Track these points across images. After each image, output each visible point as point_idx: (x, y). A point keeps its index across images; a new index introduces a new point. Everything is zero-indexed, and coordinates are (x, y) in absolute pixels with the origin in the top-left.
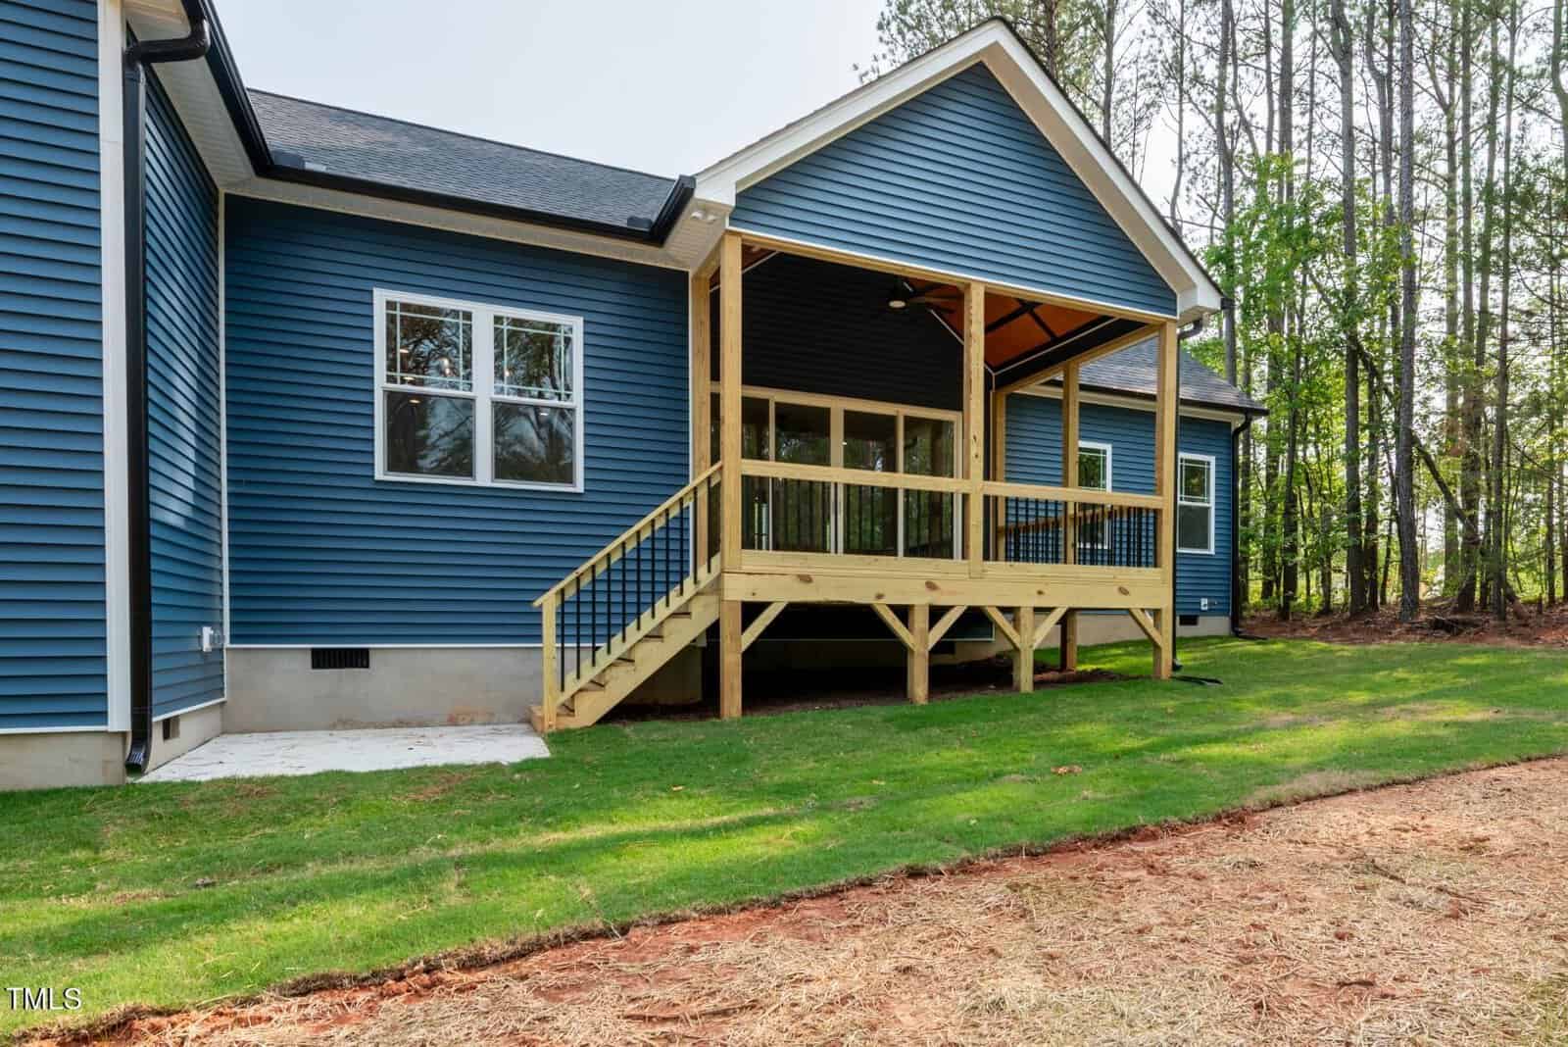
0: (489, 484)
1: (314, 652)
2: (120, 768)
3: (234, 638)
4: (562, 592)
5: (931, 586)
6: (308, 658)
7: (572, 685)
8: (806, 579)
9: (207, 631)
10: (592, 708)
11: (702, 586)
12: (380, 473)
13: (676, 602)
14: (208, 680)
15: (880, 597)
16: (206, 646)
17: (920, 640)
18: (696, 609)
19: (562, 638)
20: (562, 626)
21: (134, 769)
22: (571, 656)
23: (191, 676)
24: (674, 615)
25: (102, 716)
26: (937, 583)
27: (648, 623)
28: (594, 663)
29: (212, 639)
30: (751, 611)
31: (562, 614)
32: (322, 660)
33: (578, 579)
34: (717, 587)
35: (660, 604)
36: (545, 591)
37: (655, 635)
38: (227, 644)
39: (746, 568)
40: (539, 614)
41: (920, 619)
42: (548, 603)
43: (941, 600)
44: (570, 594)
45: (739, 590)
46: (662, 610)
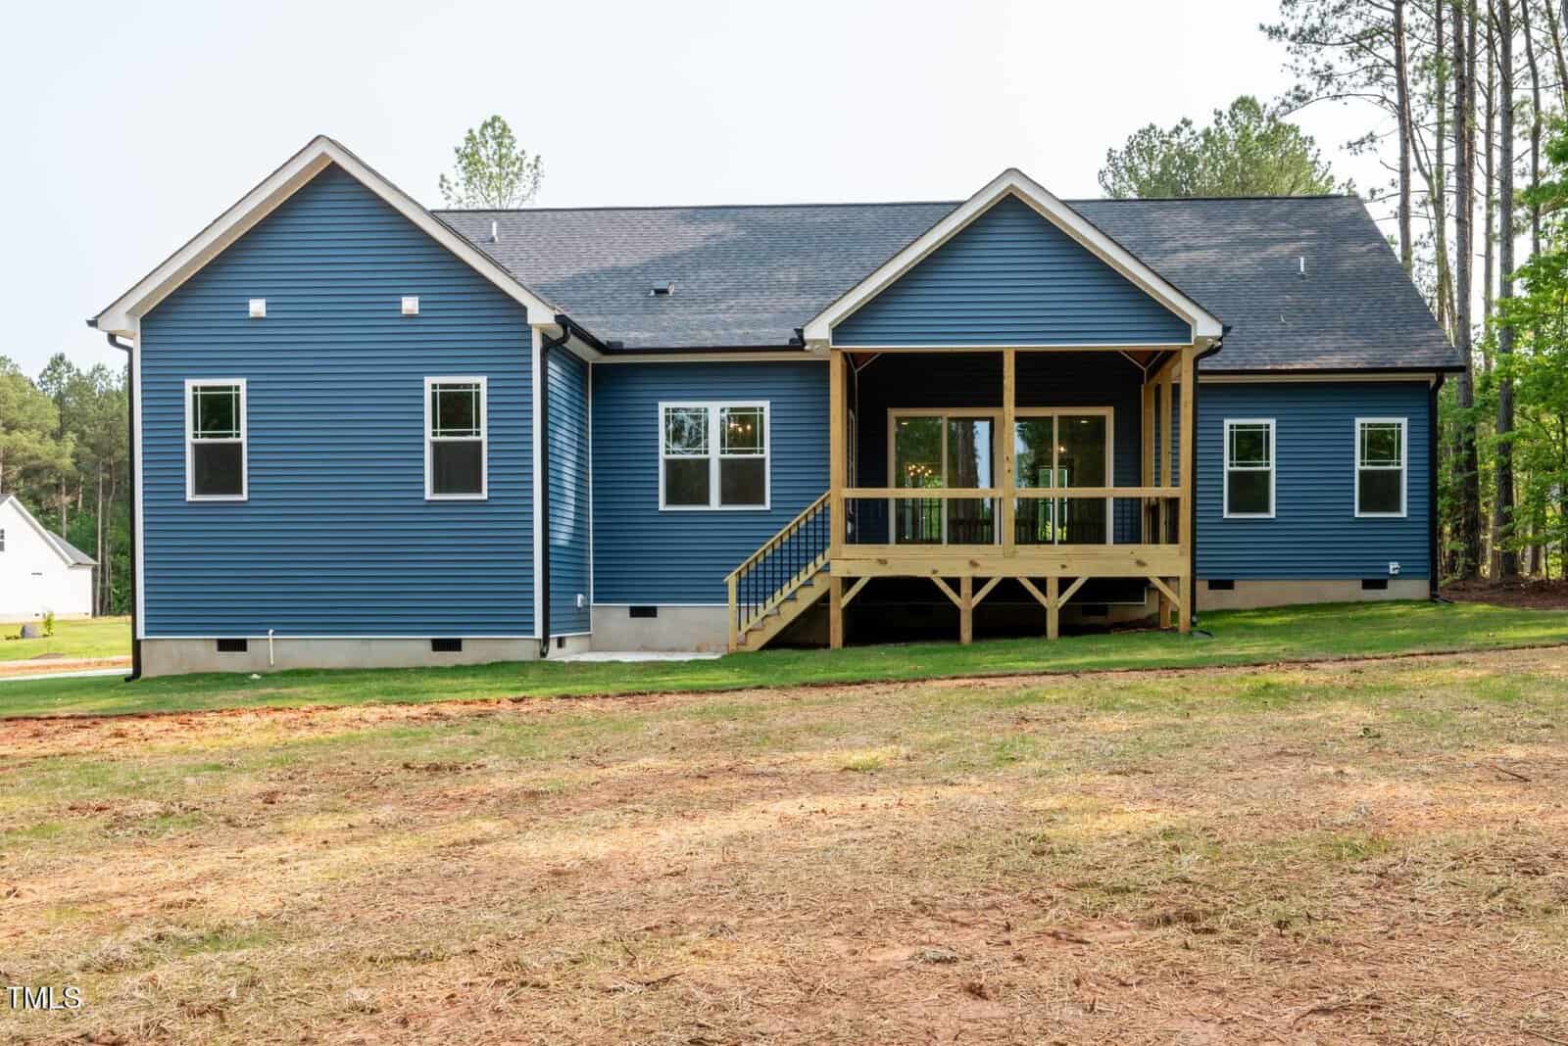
0: (718, 509)
1: (632, 608)
2: (538, 654)
3: (595, 601)
4: (740, 573)
5: (973, 564)
6: (628, 611)
7: (745, 628)
8: (883, 562)
9: (580, 597)
10: (757, 641)
11: (819, 567)
12: (662, 507)
13: (803, 578)
14: (581, 621)
15: (935, 572)
16: (579, 604)
17: (966, 603)
18: (817, 581)
19: (739, 600)
20: (739, 593)
21: (543, 655)
22: (744, 612)
23: (573, 618)
24: (803, 586)
25: (532, 632)
26: (979, 562)
27: (787, 591)
28: (757, 614)
29: (582, 601)
30: (848, 582)
31: (739, 586)
32: (636, 612)
33: (748, 566)
34: (826, 568)
35: (794, 579)
36: (729, 572)
37: (792, 598)
38: (592, 604)
39: (844, 556)
40: (727, 585)
41: (966, 588)
42: (731, 580)
43: (980, 573)
44: (744, 574)
45: (839, 570)
46: (795, 583)
